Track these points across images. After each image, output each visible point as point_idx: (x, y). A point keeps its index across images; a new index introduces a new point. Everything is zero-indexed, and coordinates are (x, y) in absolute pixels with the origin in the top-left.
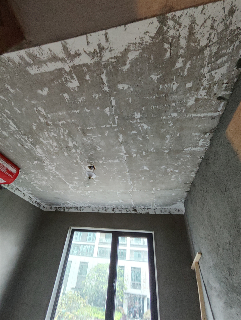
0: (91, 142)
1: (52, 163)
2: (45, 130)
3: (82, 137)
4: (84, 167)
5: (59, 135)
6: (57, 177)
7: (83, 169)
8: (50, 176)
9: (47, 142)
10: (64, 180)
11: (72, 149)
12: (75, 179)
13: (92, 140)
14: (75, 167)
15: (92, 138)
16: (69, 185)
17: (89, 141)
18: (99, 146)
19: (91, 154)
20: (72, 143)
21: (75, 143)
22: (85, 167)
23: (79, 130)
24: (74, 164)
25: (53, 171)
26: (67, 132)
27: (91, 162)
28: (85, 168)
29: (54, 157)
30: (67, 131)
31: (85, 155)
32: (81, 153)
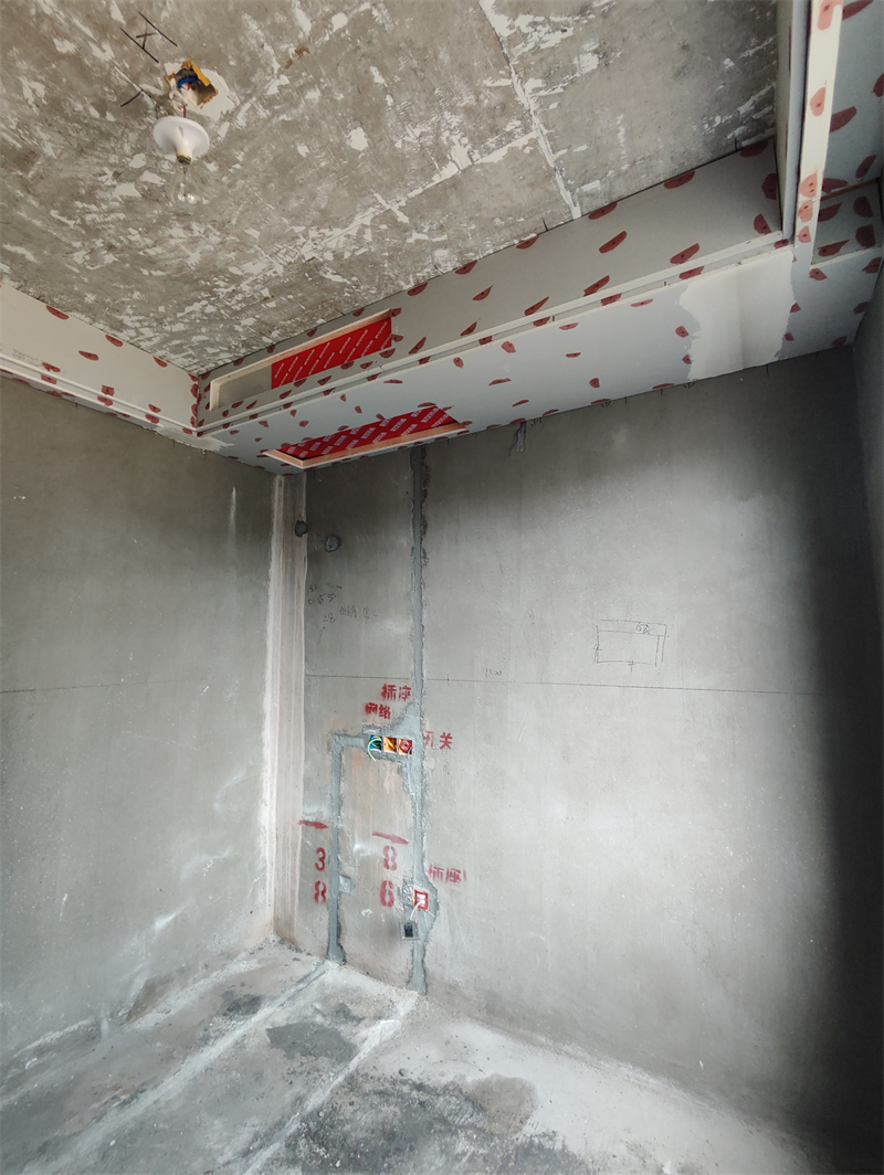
0: (38, 129)
1: (298, 237)
2: (141, 253)
3: (49, 159)
4: (227, 124)
5: (126, 224)
6: (403, 218)
7: (241, 121)
8: (410, 241)
9: (188, 252)
10: (420, 190)
11: (146, 183)
12: (373, 146)
13: (22, 125)
14: (256, 161)
15: (14, 127)
16: (466, 163)
17: (44, 136)
18: (21, 94)
19: (103, 114)
20: (114, 186)
21: (103, 178)
22: (216, 117)
23: (31, 173)
24: (238, 166)
25: (361, 232)
26: (86, 205)
27: (151, 103)
28: (229, 116)
29: (254, 233)
30: (79, 204)
31: (133, 136)
32: (137, 151)
